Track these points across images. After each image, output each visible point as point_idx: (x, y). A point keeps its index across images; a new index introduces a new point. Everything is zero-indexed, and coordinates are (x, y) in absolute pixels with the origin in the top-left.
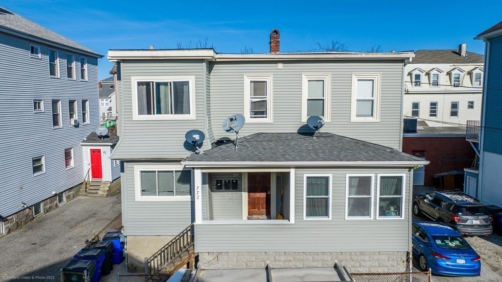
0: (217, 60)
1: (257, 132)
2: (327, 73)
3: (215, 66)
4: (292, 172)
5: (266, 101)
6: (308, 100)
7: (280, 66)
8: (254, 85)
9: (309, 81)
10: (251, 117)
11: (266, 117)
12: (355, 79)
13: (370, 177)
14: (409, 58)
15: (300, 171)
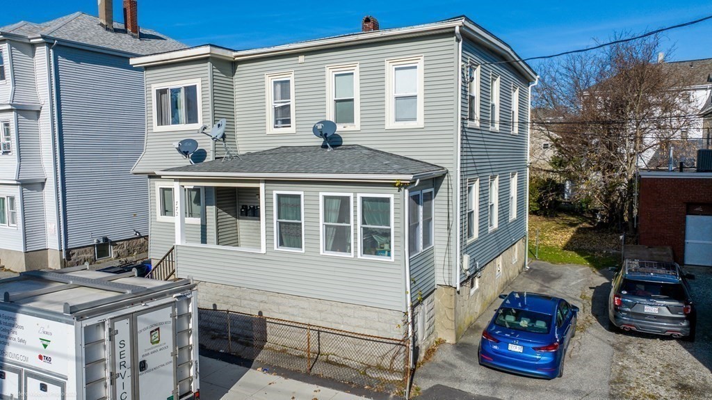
0: (236, 59)
1: (280, 145)
2: (355, 62)
3: (239, 66)
4: (262, 186)
5: (289, 106)
6: (336, 101)
7: (301, 59)
8: (281, 87)
9: (336, 75)
10: (275, 127)
11: (290, 126)
12: (389, 68)
13: (349, 197)
14: (454, 27)
15: (270, 186)
